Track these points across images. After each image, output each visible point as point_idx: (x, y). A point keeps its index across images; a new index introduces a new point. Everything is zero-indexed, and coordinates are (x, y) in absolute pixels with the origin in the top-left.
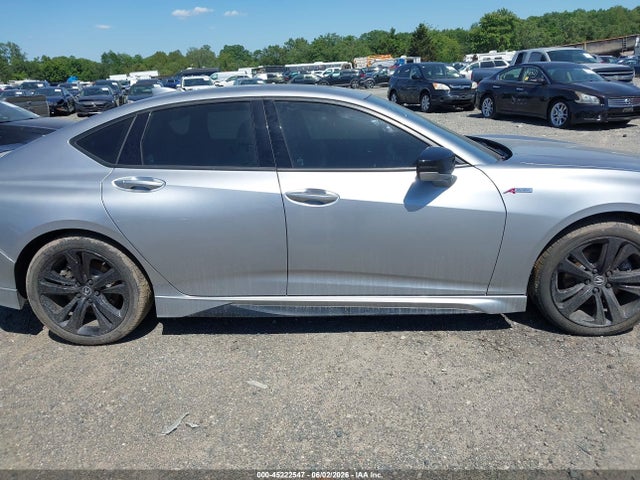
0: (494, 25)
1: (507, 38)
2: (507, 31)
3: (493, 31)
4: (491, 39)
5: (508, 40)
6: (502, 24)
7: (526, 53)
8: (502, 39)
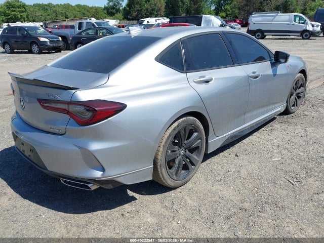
0: (14, 7)
1: (24, 15)
2: (22, 12)
3: (14, 11)
4: (14, 15)
5: (25, 17)
6: (19, 7)
7: (83, 22)
8: (21, 16)
